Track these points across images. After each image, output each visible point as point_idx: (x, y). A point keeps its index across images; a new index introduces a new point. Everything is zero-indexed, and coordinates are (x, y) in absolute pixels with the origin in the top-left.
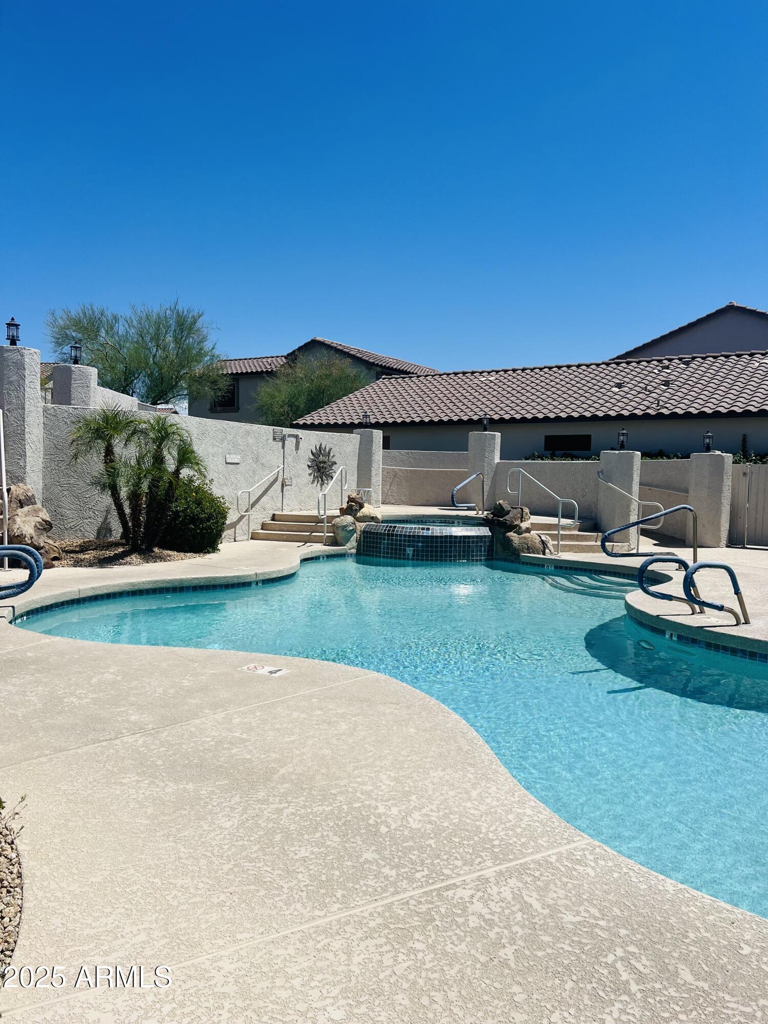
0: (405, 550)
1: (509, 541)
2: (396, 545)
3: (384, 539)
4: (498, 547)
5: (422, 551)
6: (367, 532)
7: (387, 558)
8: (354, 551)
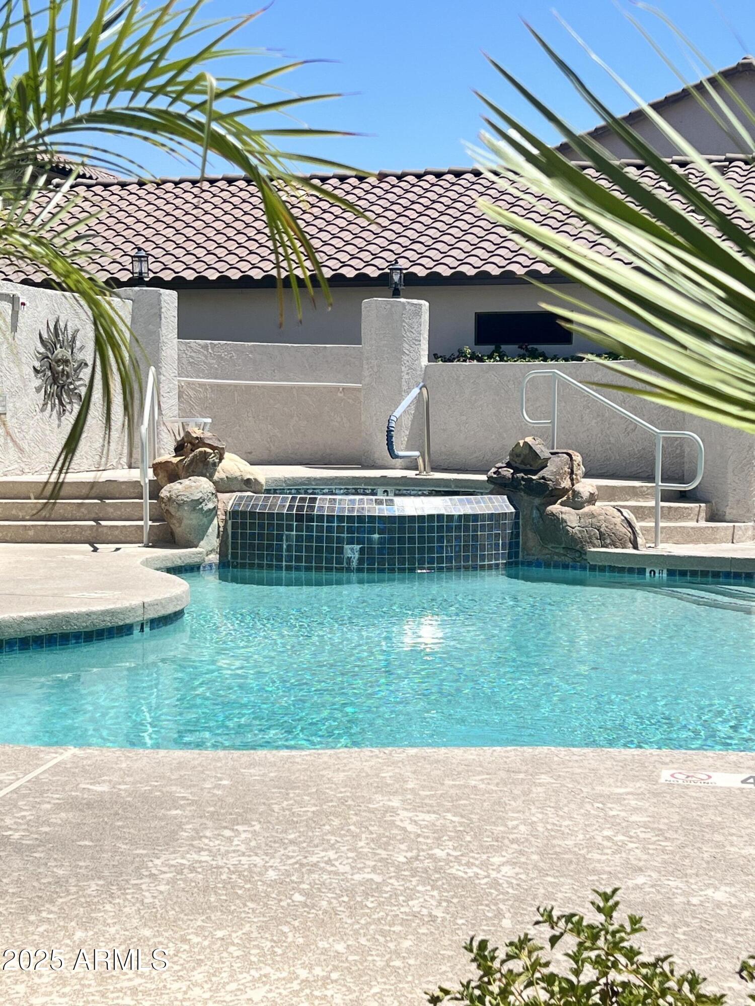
0: (340, 550)
1: (557, 522)
2: (319, 539)
3: (290, 528)
4: (530, 540)
5: (381, 551)
6: (244, 513)
7: (298, 569)
8: (214, 558)
